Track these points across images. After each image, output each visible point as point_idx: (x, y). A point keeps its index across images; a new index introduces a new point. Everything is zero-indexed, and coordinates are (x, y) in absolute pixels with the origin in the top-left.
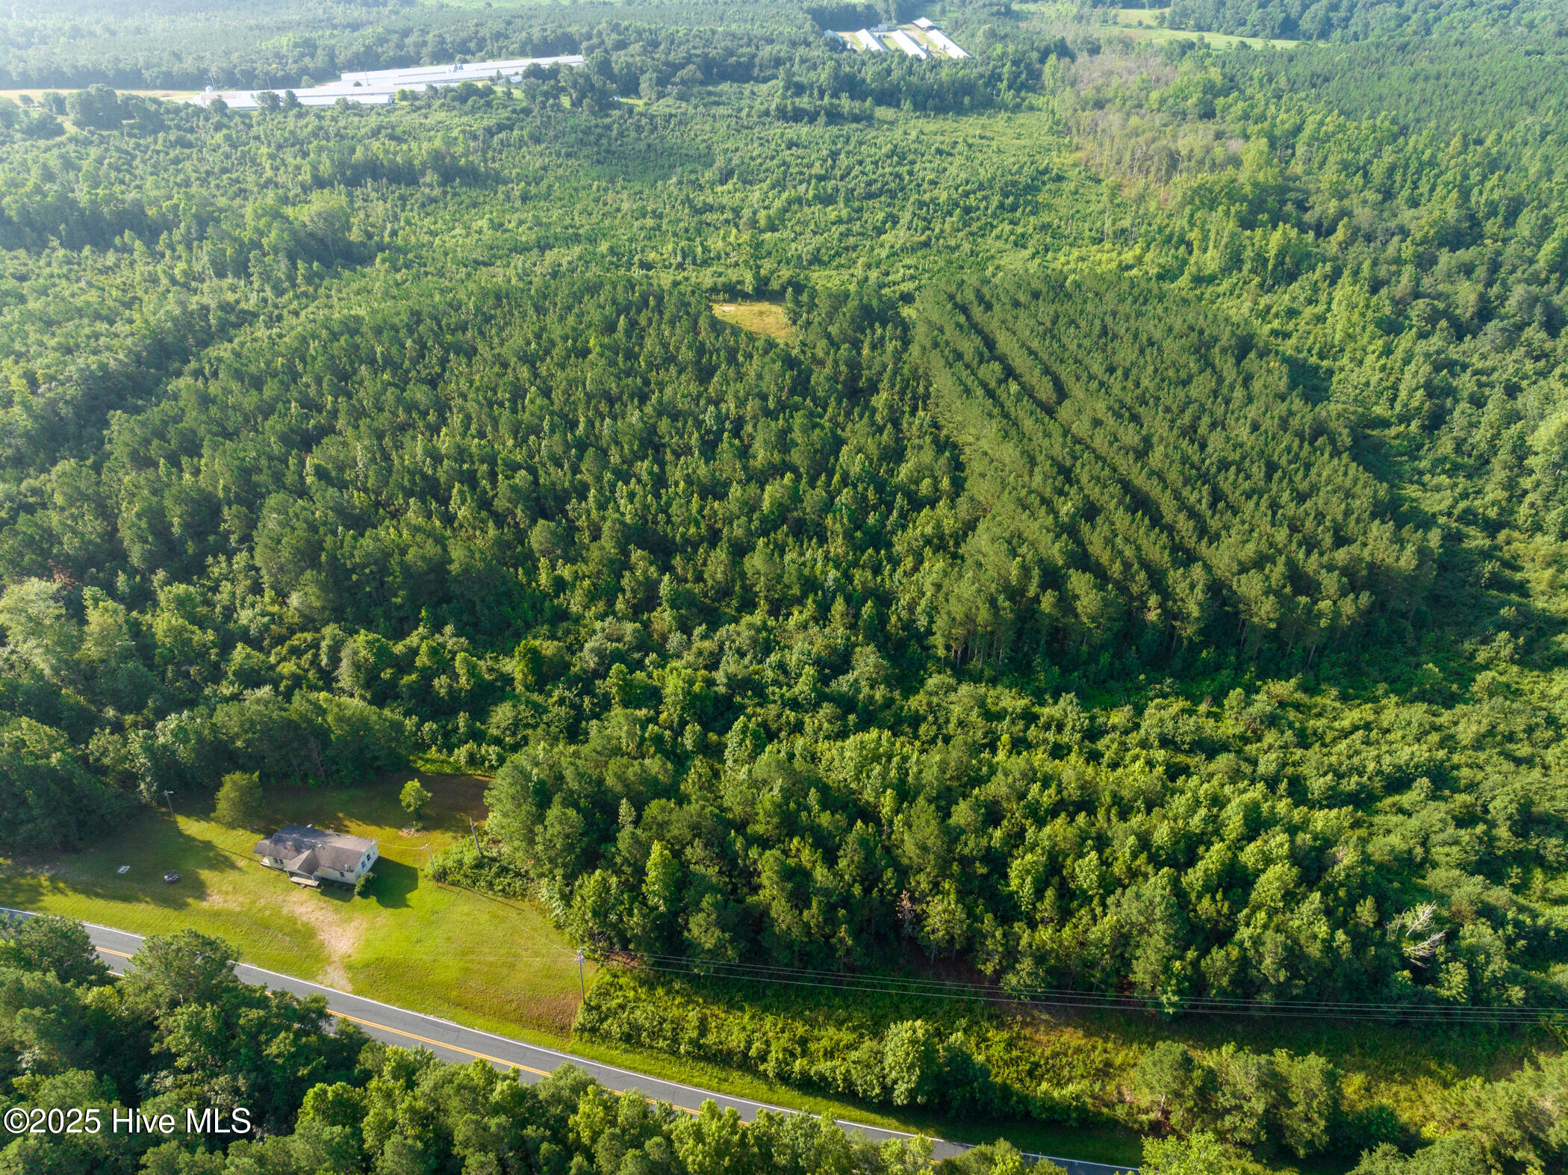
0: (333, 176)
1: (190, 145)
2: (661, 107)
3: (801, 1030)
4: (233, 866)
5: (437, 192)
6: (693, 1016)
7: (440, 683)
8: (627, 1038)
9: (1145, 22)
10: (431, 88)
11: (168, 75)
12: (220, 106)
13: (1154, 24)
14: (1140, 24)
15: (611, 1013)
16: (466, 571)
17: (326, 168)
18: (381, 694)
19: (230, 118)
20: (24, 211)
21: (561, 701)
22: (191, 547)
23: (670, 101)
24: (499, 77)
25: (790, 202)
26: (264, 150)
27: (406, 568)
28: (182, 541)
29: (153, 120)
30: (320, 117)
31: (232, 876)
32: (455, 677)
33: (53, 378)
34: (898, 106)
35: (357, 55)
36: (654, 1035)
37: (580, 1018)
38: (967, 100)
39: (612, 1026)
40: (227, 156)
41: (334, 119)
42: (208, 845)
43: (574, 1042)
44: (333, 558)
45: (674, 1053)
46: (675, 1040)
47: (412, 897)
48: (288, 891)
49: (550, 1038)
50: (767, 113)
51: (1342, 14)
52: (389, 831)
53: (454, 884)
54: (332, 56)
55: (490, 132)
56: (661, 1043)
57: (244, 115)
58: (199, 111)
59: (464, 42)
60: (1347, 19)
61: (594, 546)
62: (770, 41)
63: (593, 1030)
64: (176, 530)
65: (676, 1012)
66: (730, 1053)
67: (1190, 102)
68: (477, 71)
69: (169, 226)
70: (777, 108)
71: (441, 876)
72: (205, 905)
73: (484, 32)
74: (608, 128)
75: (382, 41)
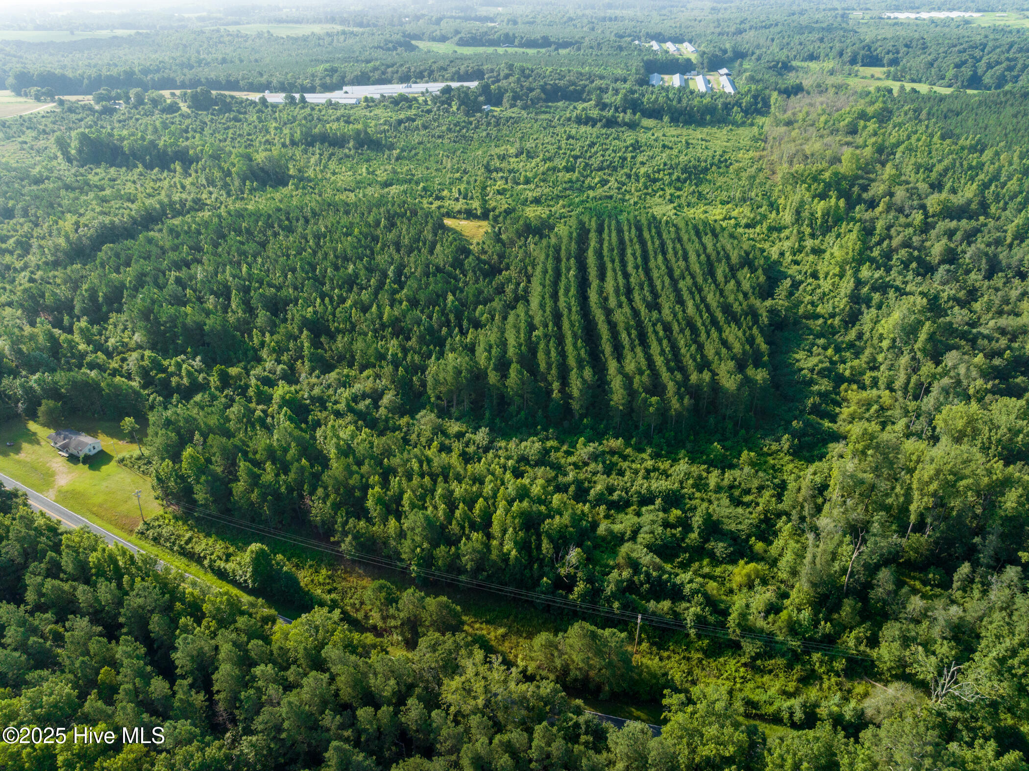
0: (300, 141)
1: (239, 120)
2: (509, 113)
3: (231, 549)
4: (38, 443)
5: (352, 152)
6: (188, 535)
7: (174, 380)
8: (155, 539)
9: (876, 76)
10: (383, 96)
11: (251, 84)
12: (264, 101)
13: (883, 77)
14: (872, 76)
15: (153, 527)
16: (212, 331)
17: (297, 136)
18: (148, 382)
19: (267, 107)
20: (132, 149)
21: (226, 397)
22: (104, 309)
23: (515, 109)
24: (427, 91)
25: (548, 169)
26: (274, 125)
27: (184, 325)
28: (102, 305)
29: (226, 106)
30: (313, 109)
31: (36, 447)
32: (181, 378)
33: (86, 225)
34: (661, 119)
35: (357, 77)
36: (167, 540)
37: (140, 527)
38: (708, 117)
39: (150, 533)
40: (255, 127)
41: (320, 111)
42: (35, 434)
43: (133, 538)
44: (156, 318)
45: (172, 550)
46: (174, 543)
47: (104, 468)
48: (54, 457)
49: (125, 535)
50: (569, 119)
51: (1015, 73)
52: (115, 441)
53: (125, 465)
54: (343, 77)
55: (400, 122)
56: (168, 544)
57: (274, 106)
58: (253, 103)
59: (421, 72)
60: (1017, 77)
61: (282, 325)
62: (602, 77)
63: (142, 533)
64: (100, 299)
65: (181, 532)
66: (194, 554)
67: (842, 124)
68: (416, 89)
69: (197, 159)
70: (577, 116)
71: (121, 461)
72: (17, 457)
73: (435, 67)
74: (471, 123)
75: (375, 69)
